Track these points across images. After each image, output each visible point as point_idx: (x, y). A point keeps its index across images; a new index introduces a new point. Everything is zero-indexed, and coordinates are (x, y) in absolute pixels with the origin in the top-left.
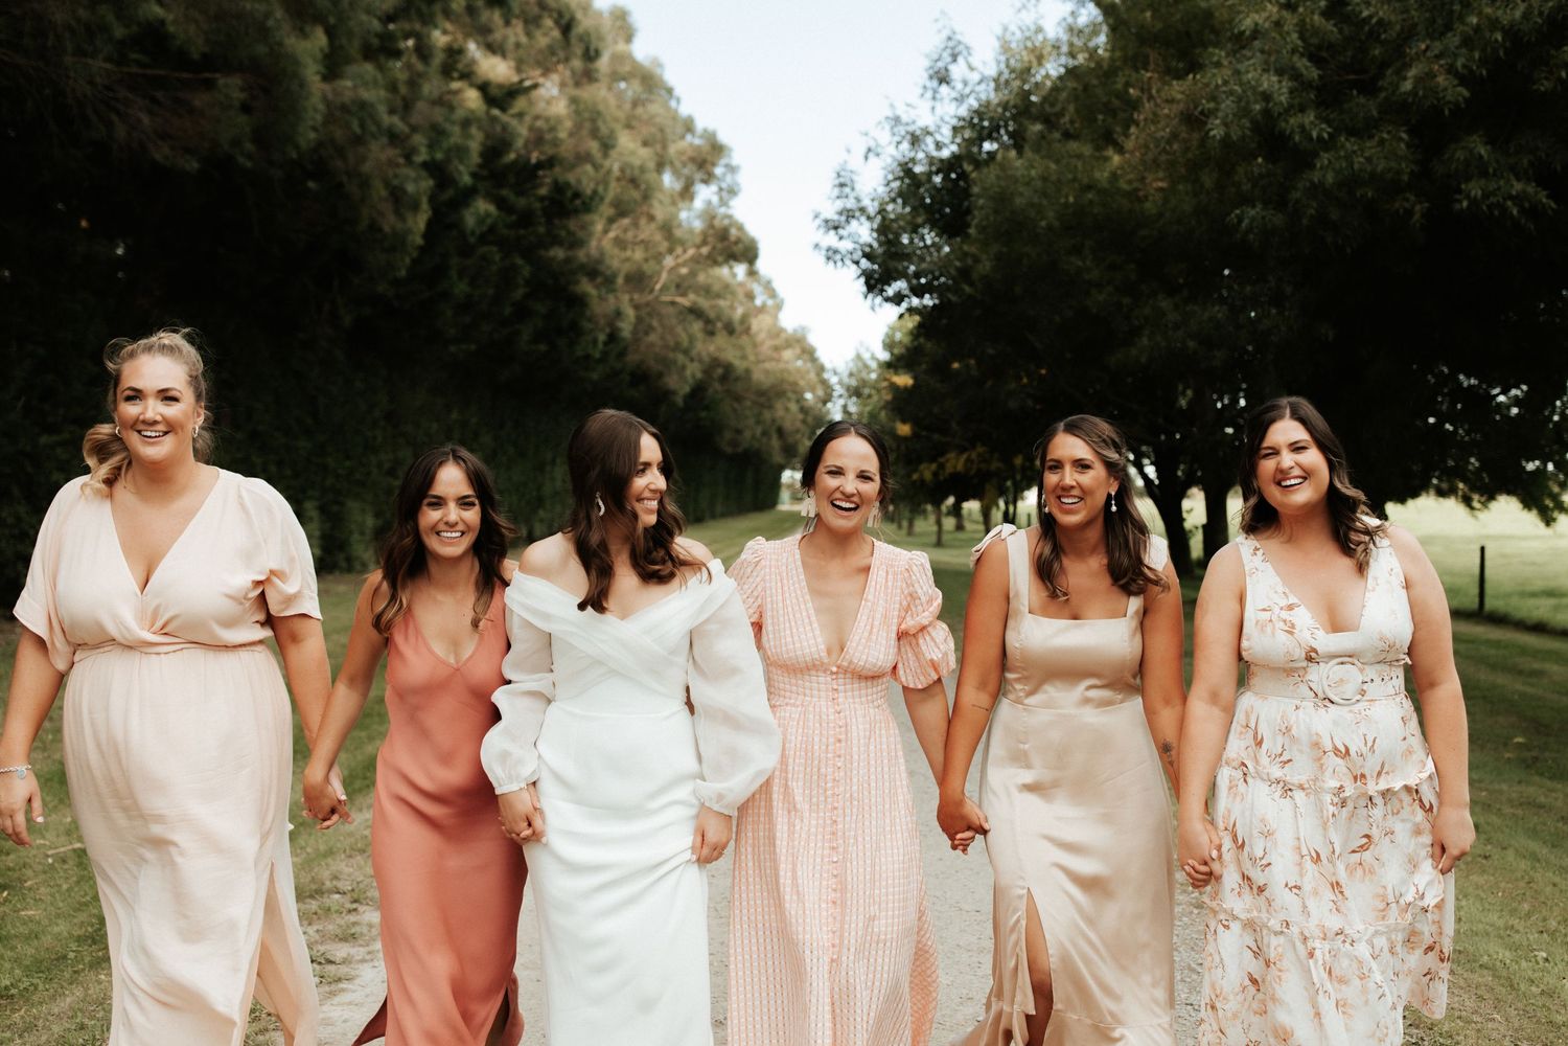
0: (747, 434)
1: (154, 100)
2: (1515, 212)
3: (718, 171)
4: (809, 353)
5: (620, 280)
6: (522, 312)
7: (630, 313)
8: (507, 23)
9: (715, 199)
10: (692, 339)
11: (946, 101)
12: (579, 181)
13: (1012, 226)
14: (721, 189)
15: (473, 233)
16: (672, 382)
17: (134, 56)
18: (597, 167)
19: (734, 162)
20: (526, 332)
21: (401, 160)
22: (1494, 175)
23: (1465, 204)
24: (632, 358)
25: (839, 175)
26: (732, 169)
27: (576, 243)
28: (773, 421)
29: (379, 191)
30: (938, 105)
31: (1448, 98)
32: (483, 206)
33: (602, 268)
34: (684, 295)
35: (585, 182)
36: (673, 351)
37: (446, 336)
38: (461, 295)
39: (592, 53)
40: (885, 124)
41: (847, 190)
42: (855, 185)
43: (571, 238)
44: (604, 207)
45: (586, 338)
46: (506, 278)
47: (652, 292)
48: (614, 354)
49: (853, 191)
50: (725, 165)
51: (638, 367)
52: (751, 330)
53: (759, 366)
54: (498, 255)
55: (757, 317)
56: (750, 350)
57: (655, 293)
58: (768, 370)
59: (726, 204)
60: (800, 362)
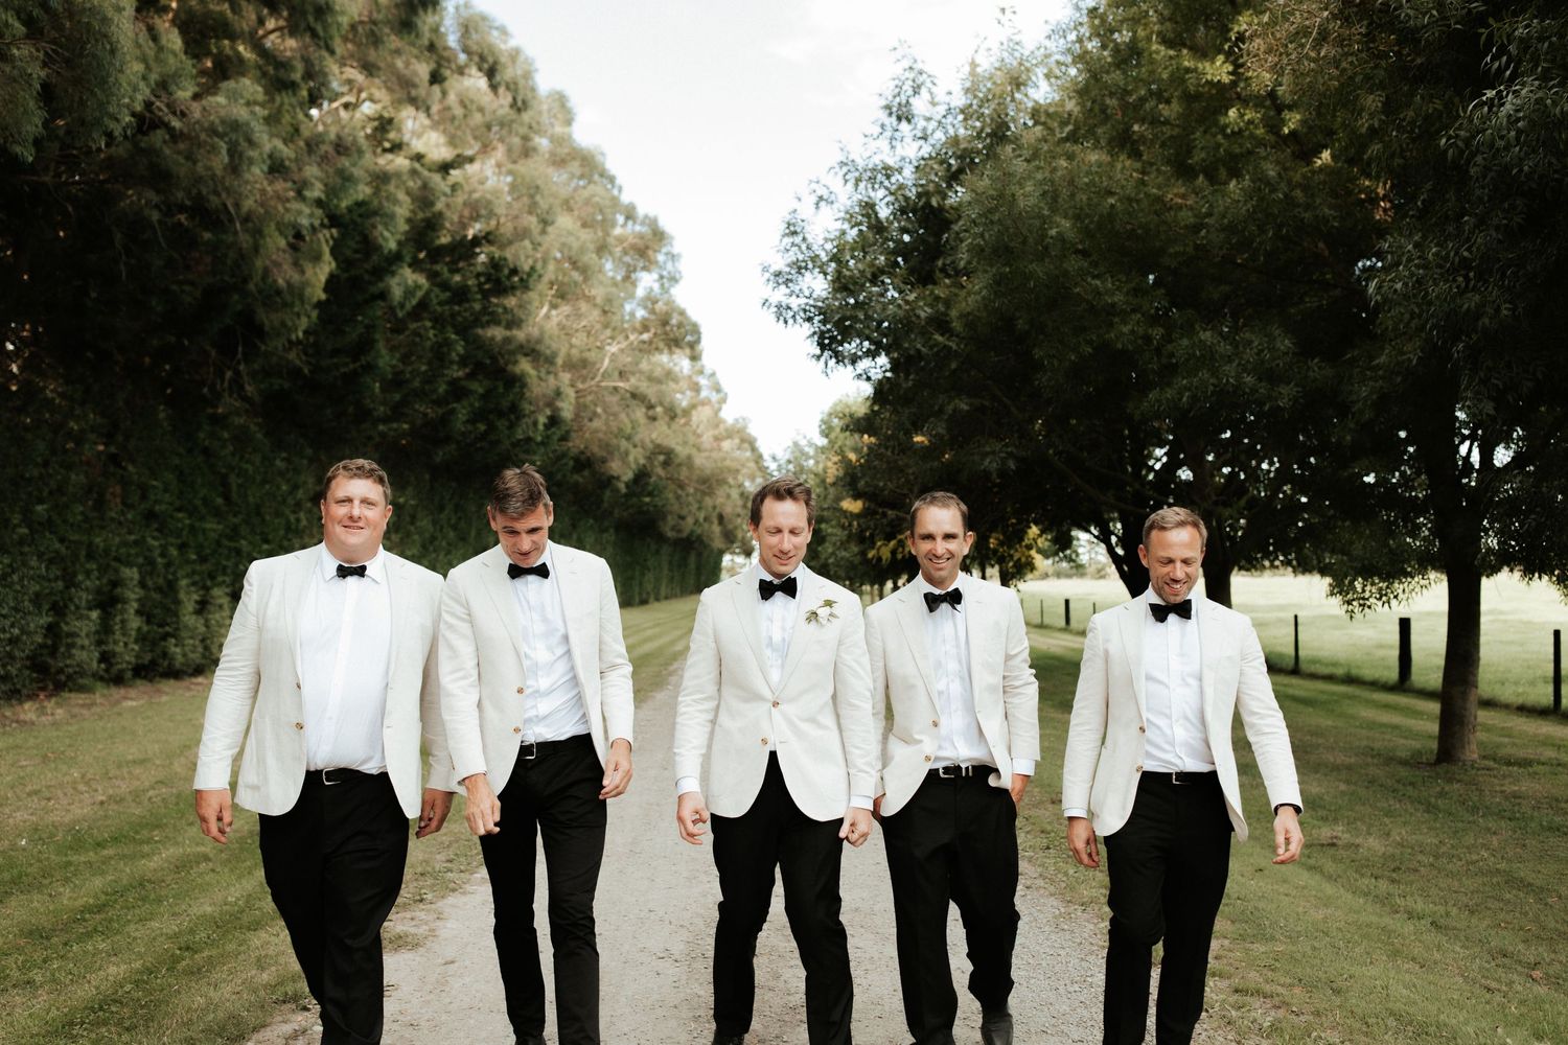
0: (690, 520)
3: (660, 258)
5: (560, 362)
6: (458, 392)
7: (572, 396)
9: (656, 287)
10: (634, 424)
11: (908, 140)
12: (516, 256)
13: (1014, 242)
14: (662, 277)
15: (402, 306)
16: (615, 467)
18: (535, 244)
19: (675, 251)
20: (462, 413)
21: (292, 194)
24: (576, 444)
25: (789, 224)
26: (673, 257)
27: (514, 323)
28: (714, 507)
29: (275, 239)
30: (898, 143)
32: (411, 276)
33: (541, 347)
34: (626, 380)
35: (523, 258)
36: (616, 437)
37: (375, 414)
38: (388, 369)
39: (520, 103)
40: (837, 169)
41: (798, 239)
42: (807, 236)
43: (509, 317)
44: (542, 286)
45: (526, 420)
46: (440, 354)
47: (593, 379)
48: (556, 438)
49: (804, 239)
50: (667, 254)
51: (583, 453)
52: (693, 420)
53: (701, 454)
54: (431, 331)
55: (700, 409)
56: (691, 439)
57: (598, 379)
58: (710, 458)
59: (667, 292)
60: (739, 452)
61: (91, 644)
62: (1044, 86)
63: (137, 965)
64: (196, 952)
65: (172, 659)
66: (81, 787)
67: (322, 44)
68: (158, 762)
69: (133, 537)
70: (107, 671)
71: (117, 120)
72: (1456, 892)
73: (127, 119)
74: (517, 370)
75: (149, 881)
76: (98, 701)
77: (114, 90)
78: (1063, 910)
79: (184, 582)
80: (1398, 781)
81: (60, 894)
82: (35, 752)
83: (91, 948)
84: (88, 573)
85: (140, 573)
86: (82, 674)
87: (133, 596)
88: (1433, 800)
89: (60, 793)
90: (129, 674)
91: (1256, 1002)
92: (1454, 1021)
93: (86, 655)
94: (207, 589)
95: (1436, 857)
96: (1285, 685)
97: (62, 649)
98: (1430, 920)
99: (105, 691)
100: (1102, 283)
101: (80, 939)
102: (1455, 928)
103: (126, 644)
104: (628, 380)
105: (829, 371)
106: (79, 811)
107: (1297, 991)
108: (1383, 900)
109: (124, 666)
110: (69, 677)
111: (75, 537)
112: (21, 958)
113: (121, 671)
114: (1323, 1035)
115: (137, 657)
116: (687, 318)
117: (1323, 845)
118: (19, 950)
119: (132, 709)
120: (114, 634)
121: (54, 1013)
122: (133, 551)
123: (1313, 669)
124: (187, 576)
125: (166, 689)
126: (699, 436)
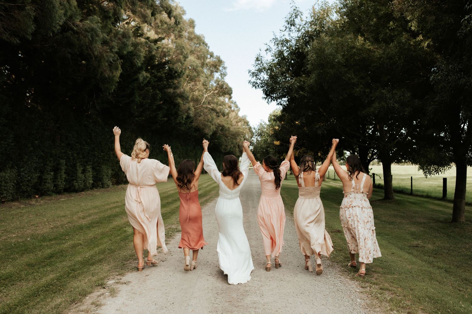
0: (229, 147)
4: (247, 123)
5: (190, 99)
6: (159, 108)
7: (193, 109)
9: (220, 77)
10: (213, 118)
11: (294, 31)
12: (177, 67)
13: (324, 63)
14: (221, 74)
15: (143, 83)
18: (182, 64)
19: (225, 66)
20: (160, 114)
21: (108, 50)
24: (195, 124)
25: (257, 58)
26: (225, 68)
27: (176, 88)
28: (237, 143)
30: (291, 33)
32: (145, 74)
33: (184, 95)
36: (207, 122)
37: (135, 115)
38: (138, 101)
39: (177, 22)
40: (272, 41)
41: (260, 62)
42: (263, 61)
43: (174, 86)
44: (185, 76)
45: (180, 117)
46: (154, 97)
47: (200, 104)
48: (189, 122)
49: (261, 62)
50: (222, 67)
51: (197, 127)
52: (230, 117)
53: (232, 127)
54: (151, 90)
55: (232, 113)
56: (229, 122)
57: (201, 104)
58: (235, 128)
59: (223, 78)
60: (244, 126)
61: (51, 182)
62: (335, 15)
63: (58, 275)
64: (75, 272)
65: (75, 187)
66: (47, 223)
67: (119, 4)
68: (69, 216)
69: (63, 151)
70: (56, 190)
71: (56, 28)
72: (453, 261)
73: (58, 27)
74: (177, 102)
75: (64, 251)
76: (53, 199)
77: (54, 19)
78: (331, 264)
79: (78, 164)
80: (439, 228)
81: (38, 254)
82: (34, 213)
83: (46, 270)
84: (50, 161)
85: (66, 161)
86: (49, 191)
87: (63, 168)
88: (449, 233)
89: (40, 225)
90: (62, 191)
91: (387, 292)
92: (447, 299)
93: (50, 185)
94: (85, 166)
95: (449, 250)
96: (407, 198)
97: (43, 183)
98: (444, 269)
99: (55, 196)
100: (351, 75)
101: (43, 267)
102: (452, 272)
103: (61, 182)
104: (211, 105)
105: (269, 102)
106: (45, 230)
107: (399, 289)
108: (430, 263)
109: (61, 188)
110: (45, 191)
111: (47, 151)
112: (26, 272)
113: (60, 190)
114: (405, 302)
115: (65, 186)
116: (228, 86)
117: (414, 246)
118: (26, 270)
119: (63, 201)
120: (58, 179)
121: (34, 287)
122: (63, 155)
123: (416, 193)
124: (79, 162)
125: (73, 195)
126: (232, 121)
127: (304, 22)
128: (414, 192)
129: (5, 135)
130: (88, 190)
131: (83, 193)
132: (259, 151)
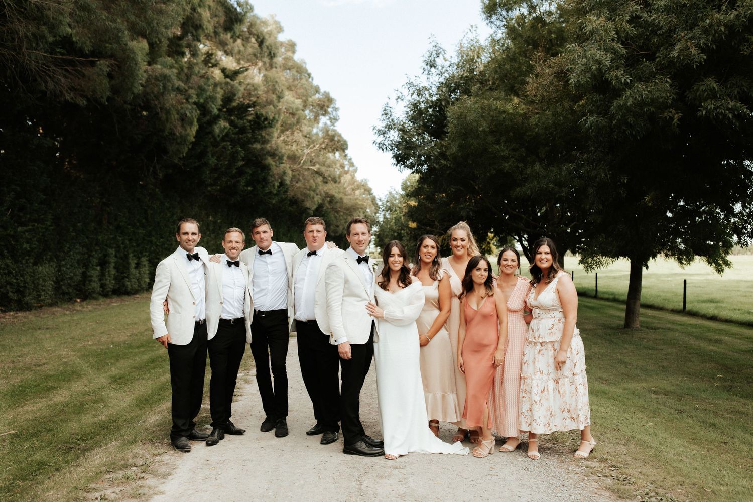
0: (341, 228)
1: (67, 70)
2: (731, 116)
3: (330, 110)
4: (369, 191)
5: (285, 158)
6: (241, 172)
7: (290, 172)
8: (235, 41)
9: (329, 123)
10: (317, 185)
11: (434, 75)
12: (267, 113)
13: (467, 132)
14: (331, 118)
15: (219, 136)
16: (308, 204)
17: (58, 50)
18: (275, 107)
19: (337, 107)
20: (242, 181)
21: (184, 101)
22: (720, 98)
23: (704, 112)
24: (290, 194)
25: (384, 110)
26: (336, 110)
27: (265, 142)
29: (175, 116)
30: (430, 77)
31: (696, 59)
32: (223, 124)
33: (277, 152)
34: (314, 165)
35: (269, 114)
36: (309, 190)
37: (206, 183)
39: (272, 55)
40: (406, 86)
41: (388, 116)
43: (263, 139)
44: (278, 125)
45: (270, 184)
46: (234, 157)
47: (299, 164)
48: (282, 191)
49: (391, 116)
50: (333, 108)
51: (293, 197)
52: (342, 181)
53: (346, 197)
54: (230, 146)
55: (345, 175)
56: (342, 190)
57: (301, 165)
58: (351, 199)
59: (333, 125)
60: (364, 196)
61: (97, 280)
65: (127, 287)
66: (118, 331)
67: (195, 38)
69: (112, 236)
70: (103, 291)
74: (266, 162)
79: (131, 255)
84: (96, 251)
85: (115, 251)
86: (94, 292)
87: (112, 261)
89: (112, 333)
90: (110, 293)
93: (96, 285)
94: (139, 258)
97: (87, 282)
99: (103, 300)
103: (110, 280)
105: (401, 170)
106: (123, 338)
109: (109, 289)
110: (90, 293)
111: (92, 237)
113: (108, 292)
115: (114, 286)
116: (342, 138)
119: (115, 306)
120: (106, 276)
122: (112, 242)
124: (133, 252)
125: (126, 299)
126: (345, 188)
127: (448, 64)
128: (600, 295)
129: (42, 217)
130: (143, 292)
131: (137, 296)
132: (387, 235)
